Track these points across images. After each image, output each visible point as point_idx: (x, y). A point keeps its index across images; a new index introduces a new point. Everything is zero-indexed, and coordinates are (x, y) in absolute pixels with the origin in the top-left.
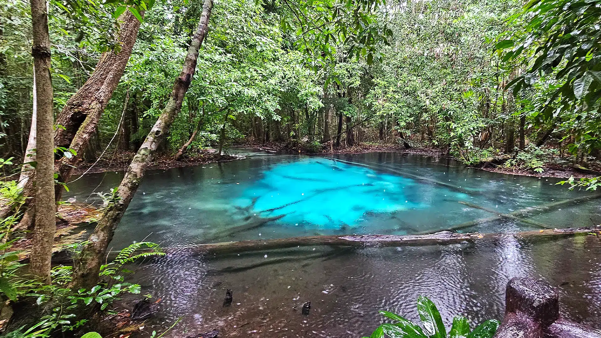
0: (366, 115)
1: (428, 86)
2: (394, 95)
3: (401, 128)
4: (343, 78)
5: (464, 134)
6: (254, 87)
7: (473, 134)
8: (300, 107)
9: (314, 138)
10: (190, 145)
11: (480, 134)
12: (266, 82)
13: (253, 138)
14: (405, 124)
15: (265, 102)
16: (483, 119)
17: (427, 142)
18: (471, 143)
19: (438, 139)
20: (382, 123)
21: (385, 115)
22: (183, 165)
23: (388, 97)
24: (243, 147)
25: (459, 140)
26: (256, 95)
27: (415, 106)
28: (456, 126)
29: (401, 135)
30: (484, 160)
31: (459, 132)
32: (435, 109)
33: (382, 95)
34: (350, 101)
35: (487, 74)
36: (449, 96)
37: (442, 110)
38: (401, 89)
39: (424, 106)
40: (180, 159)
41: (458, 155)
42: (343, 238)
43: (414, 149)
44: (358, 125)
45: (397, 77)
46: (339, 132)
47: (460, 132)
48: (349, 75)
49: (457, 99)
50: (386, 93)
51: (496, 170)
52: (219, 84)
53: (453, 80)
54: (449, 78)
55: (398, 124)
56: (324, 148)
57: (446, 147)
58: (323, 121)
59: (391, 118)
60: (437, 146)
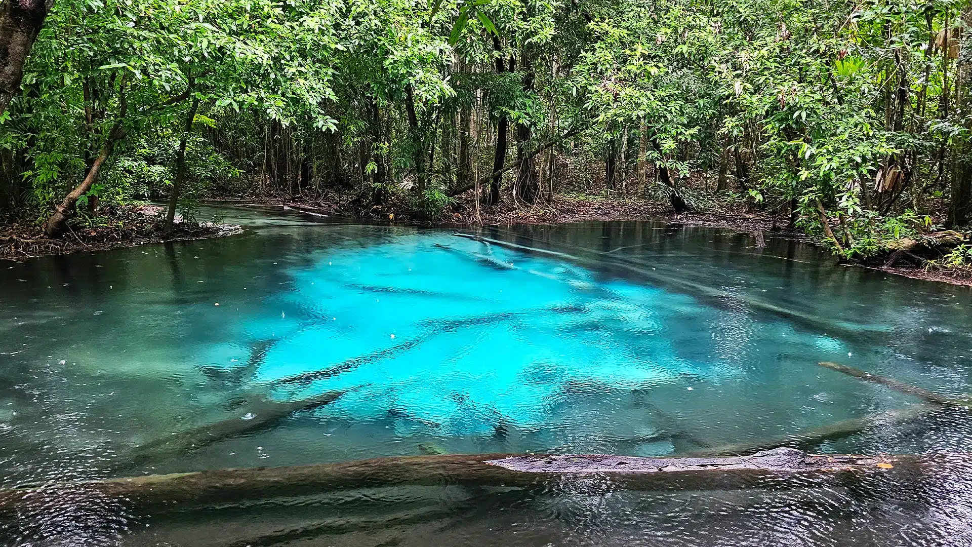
0: (570, 120)
1: (738, 43)
2: (647, 67)
3: (665, 156)
4: (509, 19)
5: (836, 174)
6: (263, 37)
7: (860, 175)
8: (390, 96)
9: (429, 180)
10: (84, 193)
11: (879, 175)
12: (294, 24)
13: (264, 177)
14: (673, 146)
15: (292, 79)
16: (888, 134)
17: (732, 195)
18: (857, 200)
19: (764, 187)
20: (612, 142)
21: (621, 119)
22: (69, 249)
23: (629, 72)
24: (239, 202)
25: (823, 191)
26: (266, 61)
27: (702, 97)
28: (814, 150)
29: (664, 174)
30: (889, 245)
31: (822, 169)
32: (759, 104)
33: (615, 66)
34: (527, 83)
35: (904, 9)
36: (796, 69)
37: (776, 108)
38: (665, 51)
39: (728, 97)
40: (59, 231)
41: (819, 231)
42: (495, 462)
43: (699, 213)
44: (547, 147)
45: (655, 17)
46: (499, 164)
47: (825, 167)
48: (524, 9)
49: (818, 78)
50: (625, 62)
51: (924, 274)
52: (163, 28)
53: (808, 25)
54: (797, 20)
55: (656, 147)
56: (457, 208)
57: (784, 209)
58: (455, 134)
59: (638, 128)
60: (762, 206)
